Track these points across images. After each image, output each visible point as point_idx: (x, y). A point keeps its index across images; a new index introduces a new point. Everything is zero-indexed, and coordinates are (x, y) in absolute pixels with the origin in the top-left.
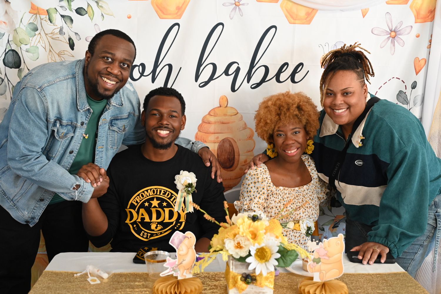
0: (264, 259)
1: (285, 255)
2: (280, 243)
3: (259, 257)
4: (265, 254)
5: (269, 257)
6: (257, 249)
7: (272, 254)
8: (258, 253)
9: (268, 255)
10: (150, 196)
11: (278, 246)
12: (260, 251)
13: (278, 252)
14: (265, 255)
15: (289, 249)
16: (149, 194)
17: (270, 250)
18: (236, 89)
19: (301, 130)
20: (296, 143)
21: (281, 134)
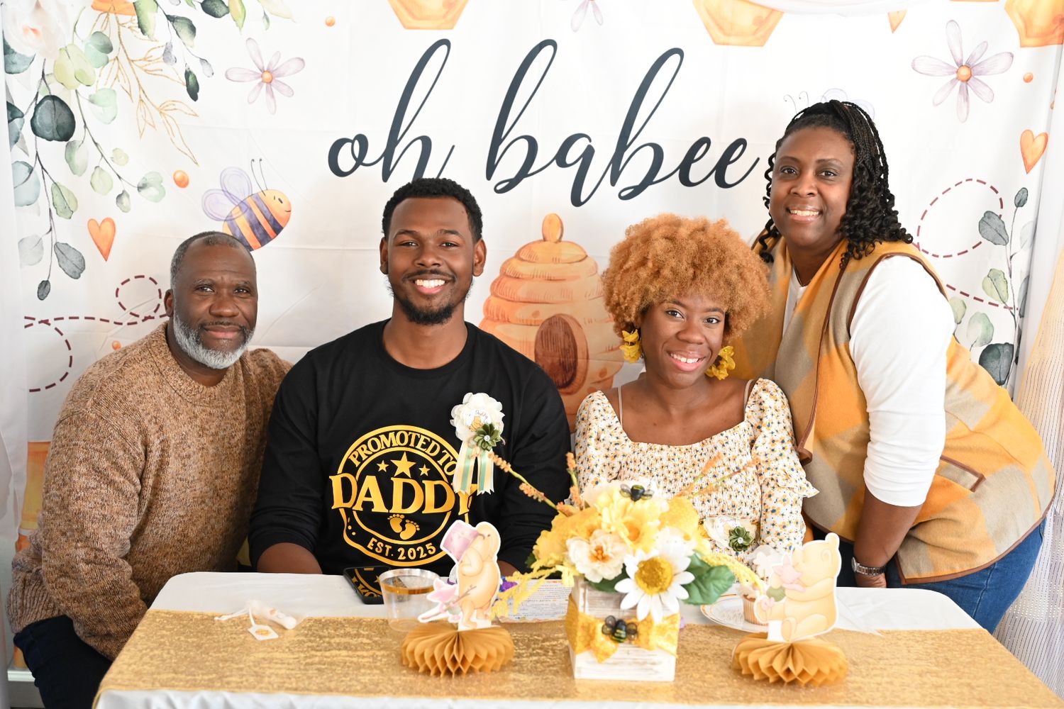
10: (391, 447)
16: (391, 444)
18: (583, 199)
19: (722, 318)
20: (705, 344)
21: (677, 312)
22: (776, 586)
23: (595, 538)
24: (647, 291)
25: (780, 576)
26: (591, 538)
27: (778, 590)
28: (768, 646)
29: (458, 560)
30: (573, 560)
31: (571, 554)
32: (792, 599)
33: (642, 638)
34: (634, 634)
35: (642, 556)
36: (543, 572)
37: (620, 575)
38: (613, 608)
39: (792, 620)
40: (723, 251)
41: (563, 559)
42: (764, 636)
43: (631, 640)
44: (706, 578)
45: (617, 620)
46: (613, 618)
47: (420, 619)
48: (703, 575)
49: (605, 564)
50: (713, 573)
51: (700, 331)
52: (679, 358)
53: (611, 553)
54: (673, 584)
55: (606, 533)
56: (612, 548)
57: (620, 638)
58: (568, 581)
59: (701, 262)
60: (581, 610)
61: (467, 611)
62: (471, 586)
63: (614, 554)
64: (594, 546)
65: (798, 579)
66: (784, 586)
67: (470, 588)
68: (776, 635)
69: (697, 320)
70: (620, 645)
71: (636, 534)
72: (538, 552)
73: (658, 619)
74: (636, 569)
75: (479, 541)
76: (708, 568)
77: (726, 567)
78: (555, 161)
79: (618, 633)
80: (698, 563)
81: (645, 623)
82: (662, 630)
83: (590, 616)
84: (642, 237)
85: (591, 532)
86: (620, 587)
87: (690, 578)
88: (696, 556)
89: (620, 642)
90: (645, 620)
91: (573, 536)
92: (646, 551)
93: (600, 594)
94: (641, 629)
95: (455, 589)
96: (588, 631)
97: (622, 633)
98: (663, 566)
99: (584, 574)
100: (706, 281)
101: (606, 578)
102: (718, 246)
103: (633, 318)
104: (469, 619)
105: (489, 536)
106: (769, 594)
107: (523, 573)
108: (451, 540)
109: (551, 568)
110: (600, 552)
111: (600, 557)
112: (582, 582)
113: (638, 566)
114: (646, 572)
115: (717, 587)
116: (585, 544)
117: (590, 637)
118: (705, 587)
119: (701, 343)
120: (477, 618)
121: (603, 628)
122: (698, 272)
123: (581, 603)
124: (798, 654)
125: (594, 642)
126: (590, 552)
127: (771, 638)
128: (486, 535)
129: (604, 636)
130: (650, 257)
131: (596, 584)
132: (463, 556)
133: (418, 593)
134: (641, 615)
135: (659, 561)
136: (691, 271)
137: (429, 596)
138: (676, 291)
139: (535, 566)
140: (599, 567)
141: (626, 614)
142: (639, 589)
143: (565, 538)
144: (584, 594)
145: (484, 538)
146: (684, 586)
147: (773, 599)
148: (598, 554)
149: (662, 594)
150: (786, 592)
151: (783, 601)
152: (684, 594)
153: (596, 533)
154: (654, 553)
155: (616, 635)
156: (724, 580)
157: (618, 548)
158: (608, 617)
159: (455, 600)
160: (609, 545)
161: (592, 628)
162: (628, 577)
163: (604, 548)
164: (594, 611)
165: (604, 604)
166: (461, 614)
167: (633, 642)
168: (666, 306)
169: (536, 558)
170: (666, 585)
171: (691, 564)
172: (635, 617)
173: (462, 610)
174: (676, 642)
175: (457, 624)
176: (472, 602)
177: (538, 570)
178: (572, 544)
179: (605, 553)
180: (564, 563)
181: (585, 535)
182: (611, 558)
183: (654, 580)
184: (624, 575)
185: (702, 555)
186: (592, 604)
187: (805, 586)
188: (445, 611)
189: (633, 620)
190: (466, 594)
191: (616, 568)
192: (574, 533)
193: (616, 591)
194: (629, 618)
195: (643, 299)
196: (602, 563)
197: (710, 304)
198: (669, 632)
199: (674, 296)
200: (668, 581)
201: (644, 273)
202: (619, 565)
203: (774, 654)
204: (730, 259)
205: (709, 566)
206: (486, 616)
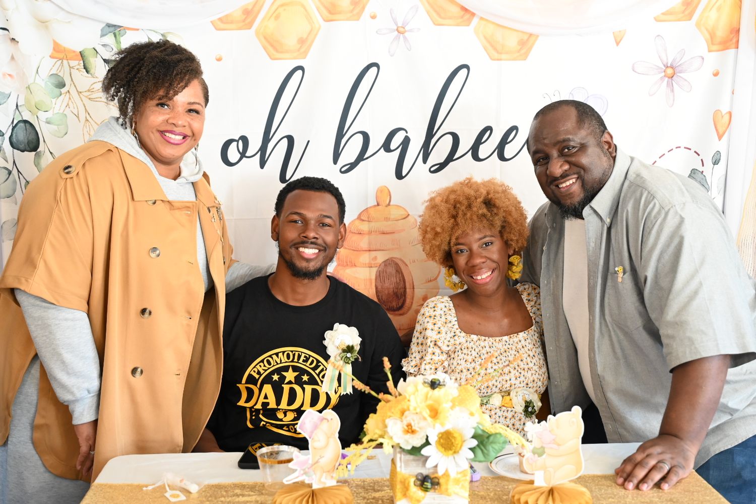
0: (451, 449)
1: (484, 442)
2: (477, 423)
3: (443, 447)
4: (453, 440)
5: (459, 446)
6: (439, 434)
7: (464, 441)
8: (442, 441)
9: (457, 442)
11: (474, 428)
12: (444, 437)
13: (473, 437)
14: (452, 443)
15: (491, 432)
16: (281, 361)
17: (461, 435)
46: (422, 474)
158: (418, 474)
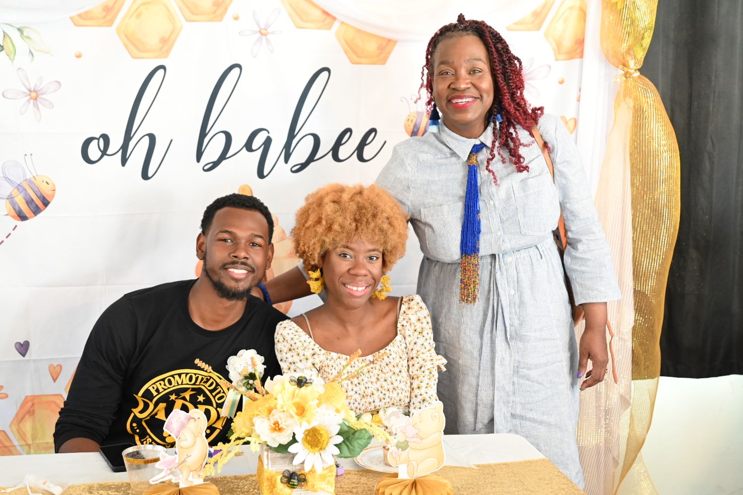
10: (182, 384)
16: (182, 382)
18: (265, 173)
19: (380, 256)
20: (369, 276)
21: (347, 254)
22: (402, 440)
23: (273, 415)
24: (324, 241)
25: (404, 433)
26: (270, 416)
27: (404, 442)
28: (399, 483)
29: (177, 438)
30: (258, 432)
31: (256, 428)
32: (412, 448)
33: (310, 484)
34: (303, 482)
35: (306, 426)
36: (238, 442)
37: (291, 441)
38: (288, 464)
39: (414, 463)
40: (376, 208)
41: (252, 432)
42: (396, 475)
43: (302, 486)
44: (352, 439)
45: (291, 472)
46: (289, 471)
47: (151, 482)
48: (350, 437)
49: (281, 434)
50: (357, 434)
51: (364, 267)
52: (351, 287)
53: (285, 425)
54: (329, 445)
55: (281, 412)
56: (285, 421)
57: (294, 485)
58: (254, 447)
59: (361, 217)
60: (265, 467)
61: (185, 472)
62: (187, 456)
63: (287, 426)
64: (272, 421)
65: (417, 434)
66: (408, 439)
67: (186, 457)
68: (404, 475)
69: (362, 258)
70: (294, 490)
71: (301, 411)
72: (235, 428)
73: (319, 470)
74: (303, 436)
75: (192, 424)
76: (353, 431)
77: (365, 430)
78: (245, 148)
79: (292, 482)
80: (346, 429)
81: (311, 473)
82: (323, 478)
83: (272, 471)
84: (316, 202)
85: (270, 411)
86: (291, 449)
87: (340, 439)
88: (345, 424)
89: (294, 488)
90: (311, 471)
91: (257, 415)
92: (309, 422)
93: (279, 455)
94: (309, 478)
95: (176, 458)
96: (271, 482)
97: (295, 482)
98: (322, 432)
99: (266, 442)
100: (365, 230)
101: (281, 443)
102: (371, 204)
103: (316, 262)
104: (187, 479)
105: (199, 418)
106: (398, 446)
107: (224, 443)
108: (171, 423)
109: (243, 439)
110: (277, 425)
111: (277, 428)
112: (265, 447)
113: (304, 434)
114: (310, 437)
115: (359, 444)
116: (266, 420)
117: (273, 486)
118: (351, 445)
119: (366, 276)
120: (193, 478)
121: (281, 479)
122: (359, 224)
123: (265, 462)
124: (419, 487)
125: (276, 489)
126: (270, 426)
127: (400, 477)
128: (197, 418)
129: (283, 484)
130: (323, 217)
131: (275, 448)
132: (180, 434)
133: (151, 462)
134: (307, 468)
135: (319, 429)
136: (354, 224)
137: (157, 465)
138: (345, 240)
139: (233, 438)
140: (277, 436)
141: (298, 468)
142: (306, 450)
143: (252, 417)
144: (268, 455)
145: (195, 421)
146: (336, 445)
147: (400, 449)
148: (276, 427)
149: (322, 452)
150: (409, 444)
151: (407, 450)
152: (337, 451)
153: (273, 412)
154: (314, 424)
155: (291, 483)
156: (365, 439)
157: (290, 421)
158: (284, 471)
159: (176, 466)
160: (283, 420)
161: (274, 479)
162: (297, 442)
163: (280, 423)
164: (275, 467)
165: (281, 462)
166: (181, 476)
167: (303, 487)
168: (339, 250)
169: (234, 431)
170: (324, 446)
171: (341, 430)
172: (304, 469)
173: (182, 473)
174: (334, 485)
175: (179, 483)
176: (189, 466)
177: (235, 441)
178: (256, 420)
179: (280, 426)
180: (252, 435)
181: (266, 414)
182: (285, 429)
183: (316, 443)
184: (294, 441)
185: (349, 422)
186: (273, 463)
187: (422, 439)
188: (169, 474)
189: (303, 472)
190: (184, 461)
191: (288, 436)
192: (258, 413)
193: (289, 452)
194: (300, 470)
195: (322, 247)
196: (279, 433)
197: (371, 247)
198: (329, 478)
199: (343, 243)
200: (325, 442)
201: (320, 229)
202: (290, 434)
203: (403, 488)
204: (381, 213)
205: (354, 430)
206: (199, 475)
